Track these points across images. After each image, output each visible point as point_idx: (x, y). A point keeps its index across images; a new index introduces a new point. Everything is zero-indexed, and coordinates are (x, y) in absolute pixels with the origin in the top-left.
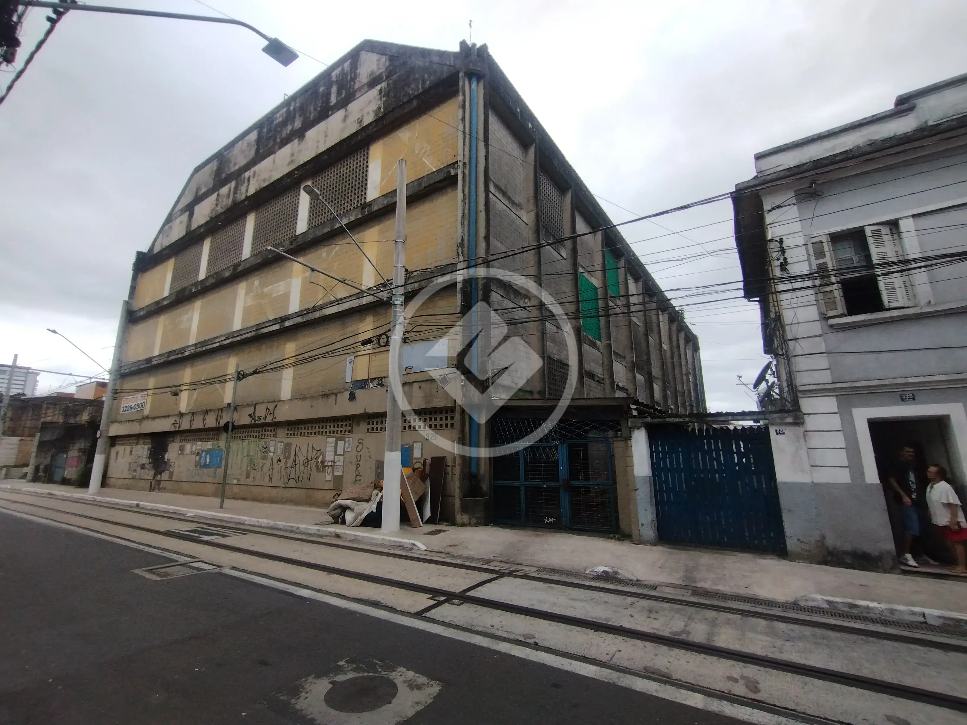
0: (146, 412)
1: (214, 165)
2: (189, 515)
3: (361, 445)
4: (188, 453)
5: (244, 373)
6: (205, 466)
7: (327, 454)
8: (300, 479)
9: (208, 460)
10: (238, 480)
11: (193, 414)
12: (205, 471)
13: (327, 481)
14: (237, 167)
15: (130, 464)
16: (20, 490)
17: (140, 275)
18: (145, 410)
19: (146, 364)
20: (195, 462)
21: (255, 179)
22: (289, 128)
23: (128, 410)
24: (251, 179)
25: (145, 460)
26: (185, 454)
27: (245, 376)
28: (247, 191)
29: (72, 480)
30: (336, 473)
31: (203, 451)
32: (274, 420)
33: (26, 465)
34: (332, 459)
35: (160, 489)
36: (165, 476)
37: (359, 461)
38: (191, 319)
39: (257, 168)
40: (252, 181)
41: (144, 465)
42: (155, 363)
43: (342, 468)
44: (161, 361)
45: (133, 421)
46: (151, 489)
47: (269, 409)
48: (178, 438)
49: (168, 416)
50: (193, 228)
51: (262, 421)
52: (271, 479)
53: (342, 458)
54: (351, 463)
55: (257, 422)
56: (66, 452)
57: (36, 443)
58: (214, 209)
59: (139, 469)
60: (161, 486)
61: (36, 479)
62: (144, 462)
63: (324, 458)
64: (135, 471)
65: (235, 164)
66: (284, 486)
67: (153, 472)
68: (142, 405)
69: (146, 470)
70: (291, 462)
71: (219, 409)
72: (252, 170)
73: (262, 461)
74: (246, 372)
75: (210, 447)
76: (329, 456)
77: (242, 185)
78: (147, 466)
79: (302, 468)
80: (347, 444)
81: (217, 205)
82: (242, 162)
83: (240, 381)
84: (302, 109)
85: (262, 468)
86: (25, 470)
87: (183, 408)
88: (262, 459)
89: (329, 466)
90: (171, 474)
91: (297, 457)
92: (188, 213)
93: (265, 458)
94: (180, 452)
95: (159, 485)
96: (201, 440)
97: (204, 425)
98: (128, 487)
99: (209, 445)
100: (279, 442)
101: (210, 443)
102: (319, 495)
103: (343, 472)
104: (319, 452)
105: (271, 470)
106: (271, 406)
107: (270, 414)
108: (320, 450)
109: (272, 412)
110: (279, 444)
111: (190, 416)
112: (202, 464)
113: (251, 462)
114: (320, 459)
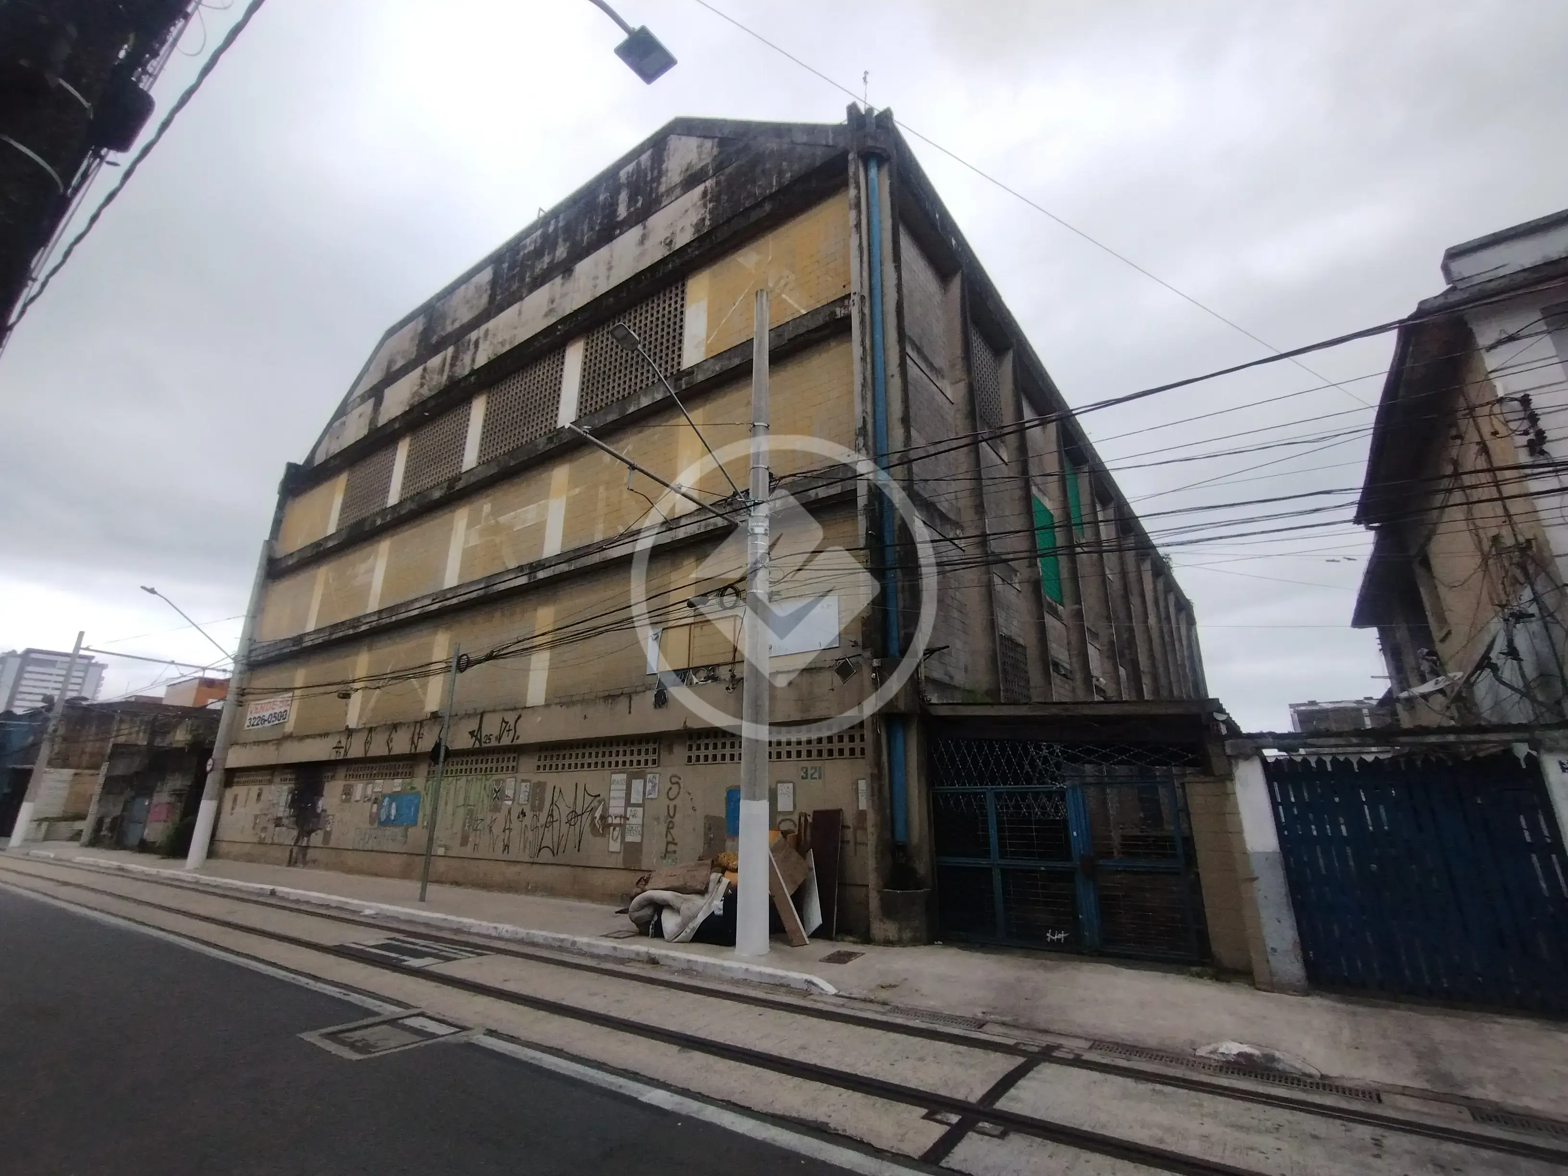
0: (289, 728)
1: (419, 325)
2: (367, 912)
3: (675, 787)
4: (358, 798)
5: (468, 658)
6: (387, 823)
7: (612, 803)
8: (561, 850)
9: (393, 812)
10: (447, 848)
11: (371, 730)
12: (389, 831)
13: (613, 852)
14: (457, 325)
15: (256, 817)
16: (70, 861)
17: (289, 502)
18: (287, 725)
19: (293, 646)
20: (371, 813)
21: (488, 342)
22: (547, 259)
23: (258, 724)
24: (481, 341)
25: (282, 811)
26: (353, 800)
27: (470, 664)
28: (473, 361)
29: (157, 844)
30: (629, 839)
31: (384, 796)
32: (516, 742)
33: (82, 817)
34: (621, 811)
35: (305, 863)
36: (316, 838)
37: (672, 817)
38: (371, 570)
39: (491, 324)
40: (482, 346)
41: (280, 819)
42: (310, 643)
43: (640, 829)
44: (320, 641)
45: (266, 742)
46: (292, 862)
47: (507, 723)
48: (341, 772)
49: (326, 735)
50: (380, 424)
51: (494, 743)
52: (506, 847)
53: (640, 811)
54: (657, 819)
55: (484, 745)
56: (150, 795)
57: (101, 780)
58: (415, 393)
59: (271, 826)
60: (308, 857)
61: (95, 841)
62: (280, 815)
63: (606, 809)
64: (264, 829)
65: (453, 322)
66: (531, 860)
67: (295, 833)
68: (283, 715)
69: (284, 829)
70: (543, 817)
71: (416, 722)
72: (483, 328)
73: (489, 815)
74: (473, 656)
75: (399, 789)
76: (616, 807)
77: (464, 352)
78: (285, 821)
79: (565, 828)
80: (649, 786)
81: (422, 385)
82: (465, 316)
83: (462, 672)
84: (569, 231)
85: (490, 828)
86: (79, 825)
87: (352, 721)
88: (491, 811)
89: (615, 826)
90: (327, 835)
91: (555, 807)
92: (371, 402)
93: (496, 809)
94: (344, 797)
95: (304, 855)
96: (382, 776)
97: (389, 751)
98: (250, 858)
99: (397, 785)
100: (523, 781)
101: (398, 781)
102: (597, 879)
103: (642, 836)
104: (598, 798)
105: (507, 831)
106: (511, 717)
107: (509, 731)
108: (599, 795)
109: (512, 727)
110: (524, 784)
111: (365, 734)
112: (383, 817)
113: (471, 817)
114: (599, 812)
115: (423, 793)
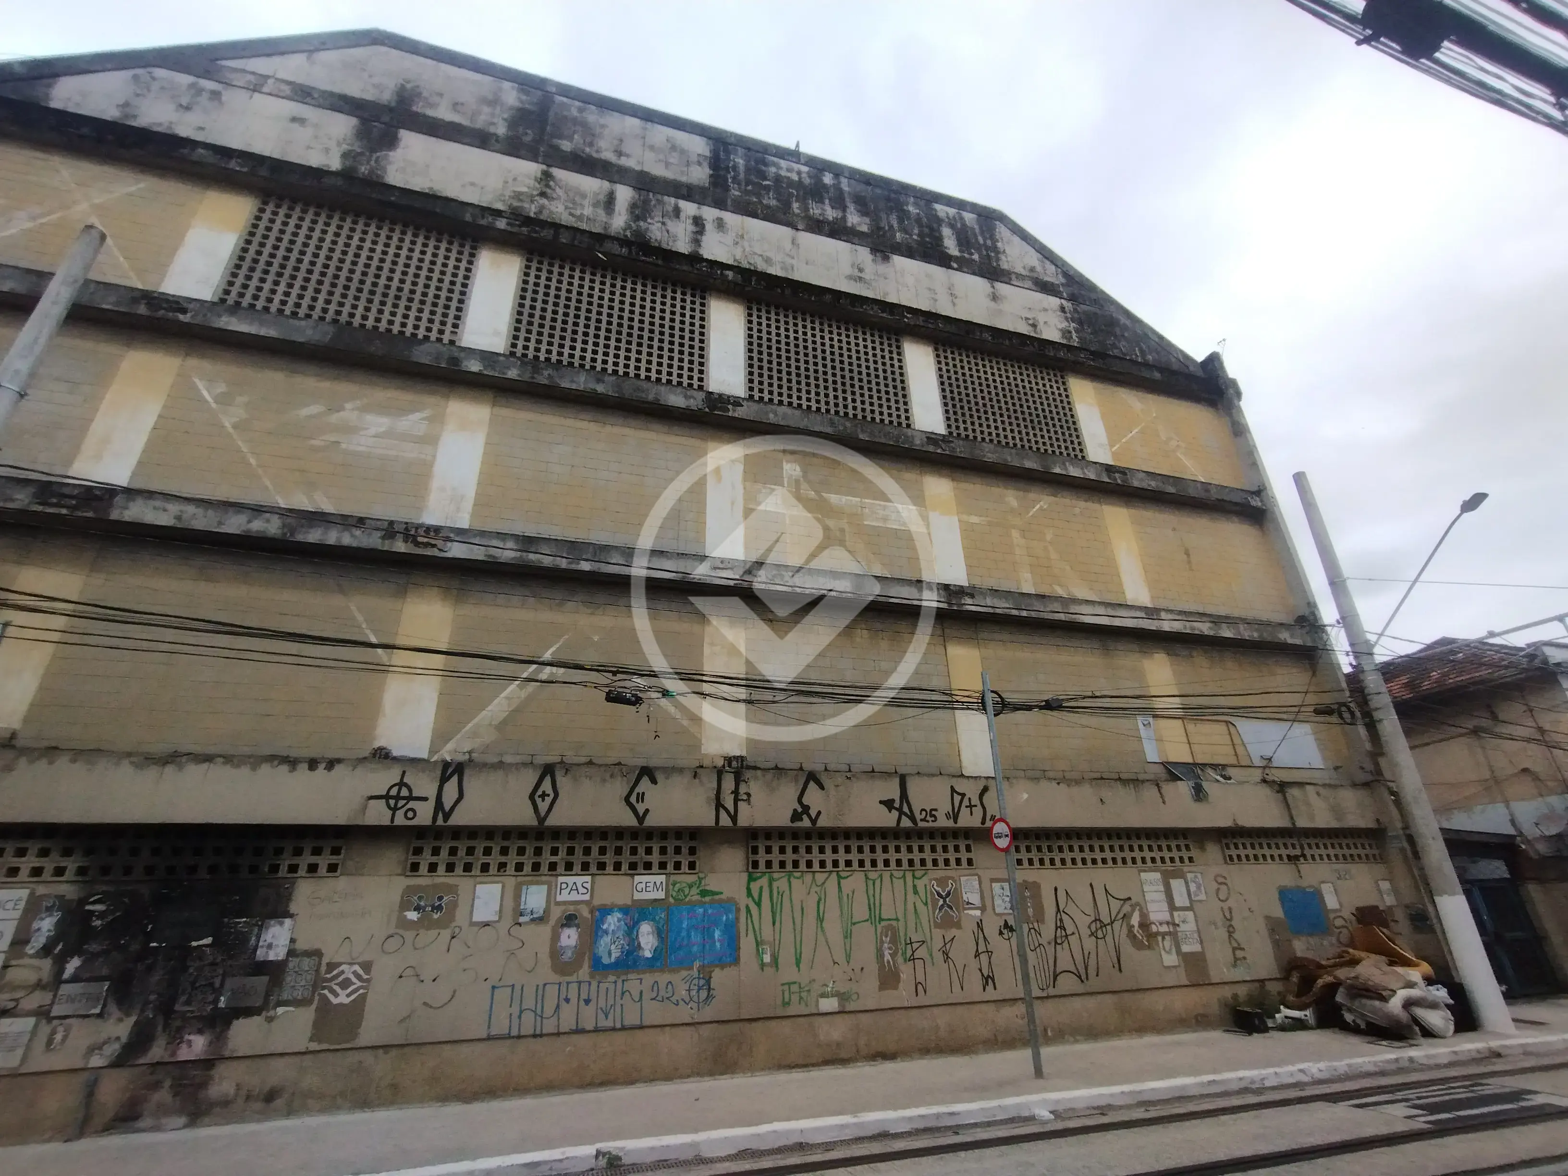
3: (1224, 887)
7: (1151, 907)
8: (1092, 971)
10: (843, 997)
11: (548, 770)
12: (639, 982)
13: (1168, 967)
21: (728, 238)
22: (829, 211)
24: (708, 226)
26: (458, 922)
28: (696, 242)
30: (1185, 948)
34: (1166, 916)
36: (270, 1031)
37: (1230, 920)
39: (727, 217)
40: (712, 234)
43: (1196, 935)
47: (963, 795)
49: (316, 763)
50: (393, 179)
51: (943, 822)
52: (988, 979)
53: (1190, 915)
54: (1214, 924)
55: (922, 824)
60: (219, 1089)
63: (1144, 916)
66: (1044, 994)
67: (107, 1029)
72: (710, 211)
73: (938, 933)
75: (661, 895)
76: (1158, 912)
77: (669, 216)
79: (1089, 944)
80: (1193, 887)
82: (650, 164)
85: (946, 954)
88: (937, 926)
89: (1164, 935)
90: (339, 1018)
91: (1064, 916)
93: (953, 923)
94: (410, 915)
95: (191, 1088)
96: (589, 868)
97: (641, 819)
99: (647, 886)
100: (993, 880)
101: (653, 880)
102: (1157, 1002)
103: (1201, 942)
104: (1129, 902)
105: (984, 958)
108: (1130, 899)
109: (975, 801)
110: (996, 886)
111: (529, 775)
113: (894, 941)
114: (1135, 920)
115: (743, 900)
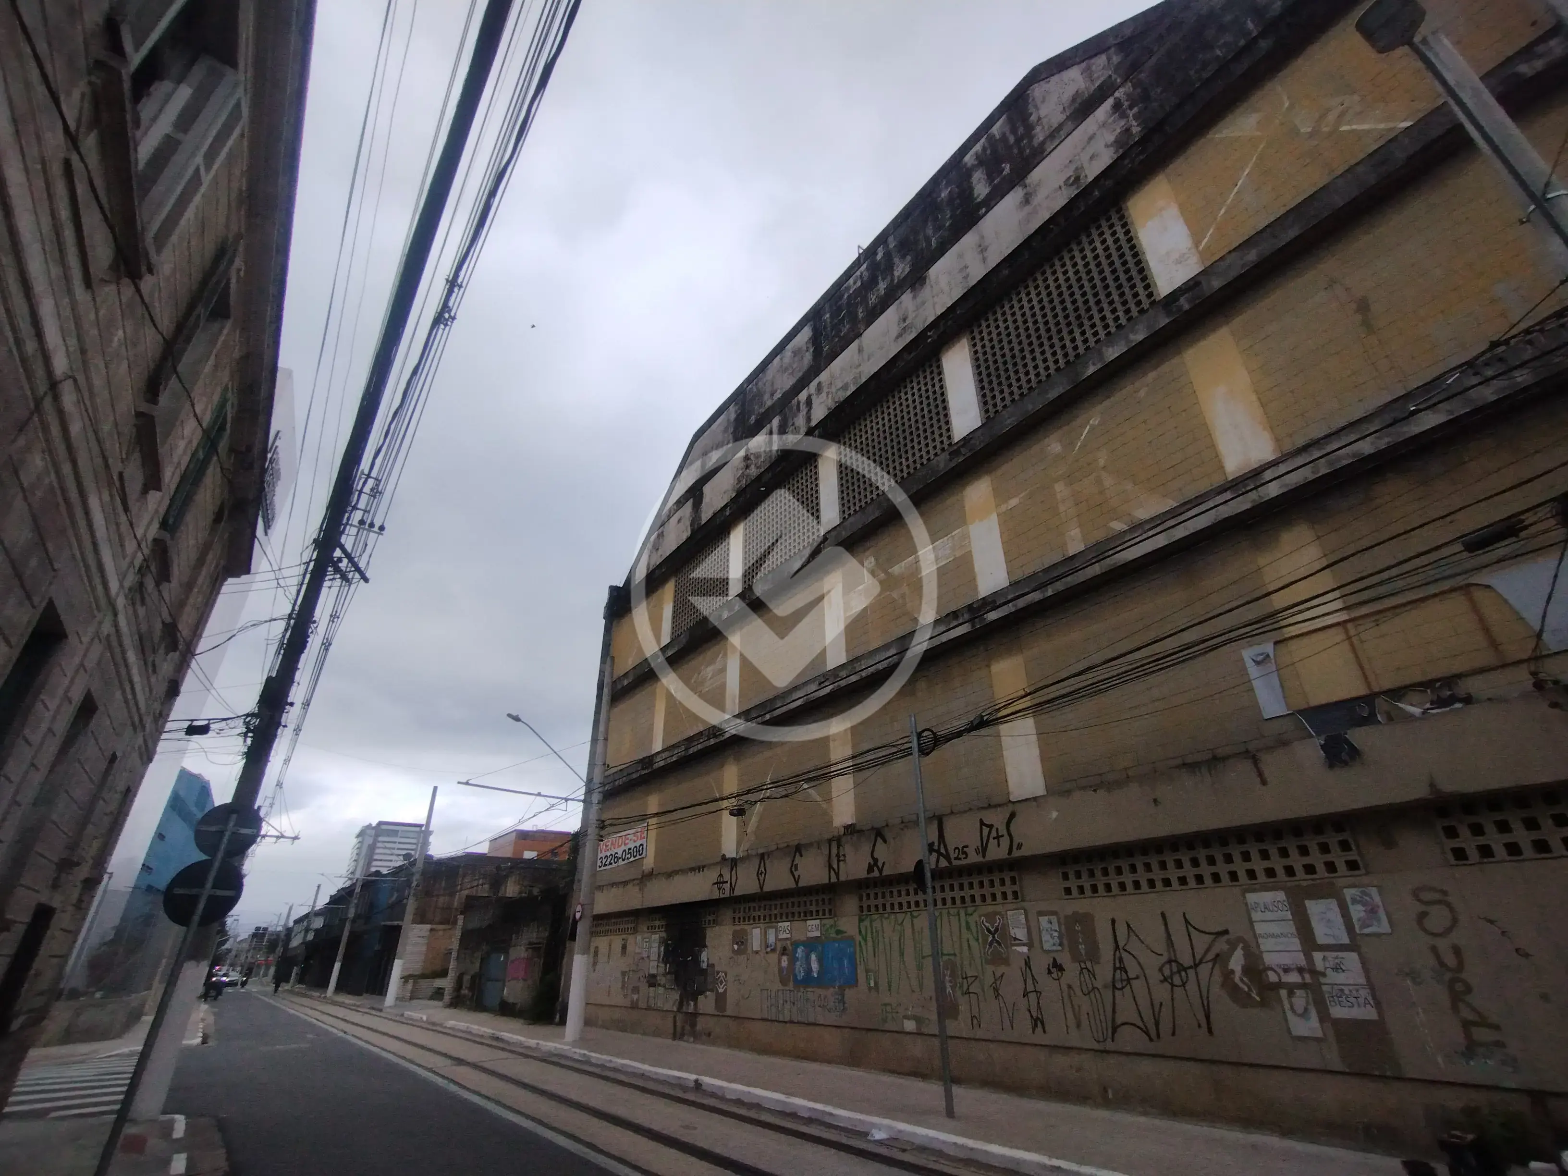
0: (649, 862)
1: (732, 413)
2: (879, 1135)
3: (1438, 910)
4: (755, 949)
5: (934, 734)
6: (808, 981)
7: (1267, 945)
8: (1165, 1029)
9: (815, 966)
10: (918, 1020)
11: (762, 857)
12: (813, 993)
13: (1304, 1039)
14: (778, 395)
15: (624, 974)
16: (441, 1025)
17: (614, 624)
18: (645, 861)
19: (643, 769)
20: (781, 970)
21: (824, 395)
22: (882, 286)
23: (610, 864)
24: (814, 398)
25: (654, 967)
26: (749, 951)
27: (938, 741)
28: (809, 419)
29: (518, 1006)
30: (1338, 1012)
31: (796, 944)
32: (1016, 854)
33: (443, 973)
34: (1297, 960)
35: (696, 1036)
36: (706, 1003)
37: (1457, 971)
38: (723, 670)
39: (824, 377)
40: (816, 401)
41: (654, 976)
42: (662, 763)
43: (1365, 993)
44: (674, 758)
45: (625, 883)
46: (677, 1035)
47: (991, 827)
48: (727, 914)
49: (700, 868)
50: (704, 520)
51: (973, 858)
52: (1038, 1022)
53: (1352, 959)
54: (1414, 975)
55: (956, 863)
56: (506, 952)
57: (458, 933)
58: (743, 475)
59: (644, 987)
60: (699, 1027)
61: (457, 1002)
62: (653, 971)
63: (1253, 957)
64: (636, 990)
65: (772, 395)
66: (1096, 1046)
67: (676, 996)
68: (639, 850)
69: (661, 990)
70: (1104, 971)
71: (830, 841)
72: (813, 385)
73: (989, 969)
75: (818, 934)
76: (1281, 952)
77: (795, 416)
78: (662, 980)
79: (1162, 992)
80: (1357, 912)
81: (747, 467)
82: (786, 382)
84: (904, 247)
85: (996, 990)
86: (439, 983)
87: (730, 846)
88: (988, 962)
89: (1291, 989)
90: (721, 1000)
91: (1125, 955)
92: (689, 504)
93: (1000, 959)
94: (736, 947)
95: (693, 1025)
96: (790, 917)
97: (797, 882)
98: (622, 1026)
99: (813, 928)
100: (1041, 913)
101: (814, 923)
102: (1279, 1088)
103: (1378, 1005)
104: (1226, 937)
105: (1033, 996)
106: (997, 819)
107: (998, 837)
108: (1226, 932)
109: (1003, 831)
110: (1043, 920)
111: (756, 861)
112: (801, 975)
113: (953, 975)
114: (1236, 962)
115: (859, 938)
